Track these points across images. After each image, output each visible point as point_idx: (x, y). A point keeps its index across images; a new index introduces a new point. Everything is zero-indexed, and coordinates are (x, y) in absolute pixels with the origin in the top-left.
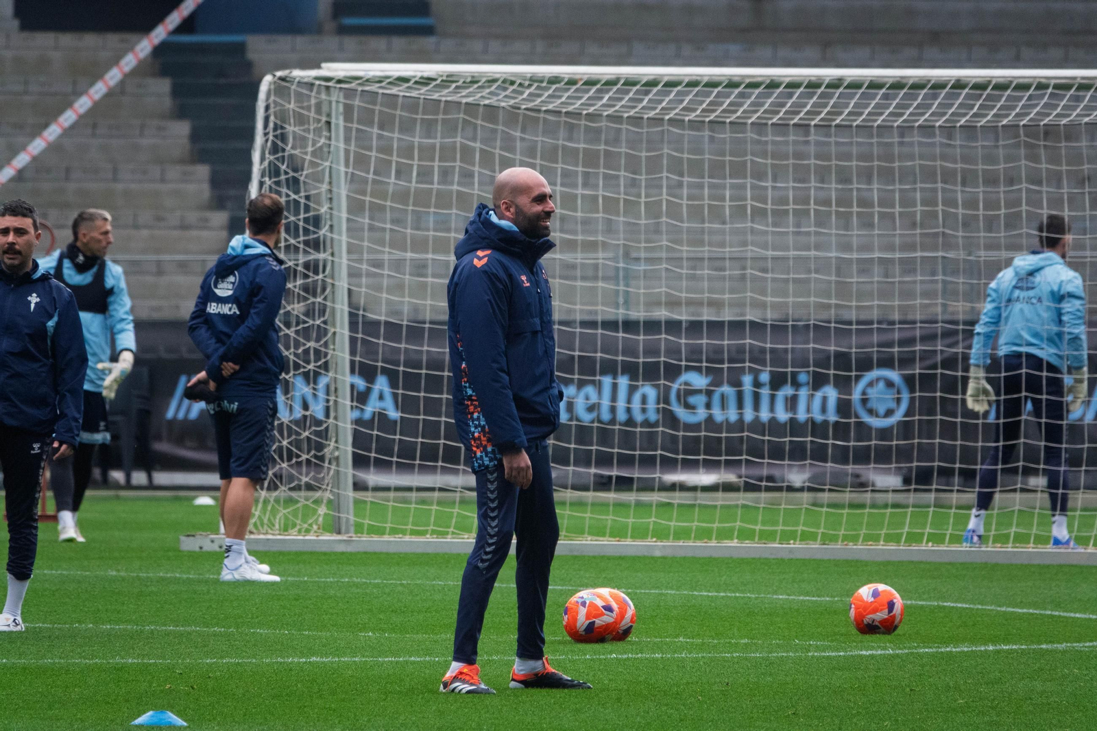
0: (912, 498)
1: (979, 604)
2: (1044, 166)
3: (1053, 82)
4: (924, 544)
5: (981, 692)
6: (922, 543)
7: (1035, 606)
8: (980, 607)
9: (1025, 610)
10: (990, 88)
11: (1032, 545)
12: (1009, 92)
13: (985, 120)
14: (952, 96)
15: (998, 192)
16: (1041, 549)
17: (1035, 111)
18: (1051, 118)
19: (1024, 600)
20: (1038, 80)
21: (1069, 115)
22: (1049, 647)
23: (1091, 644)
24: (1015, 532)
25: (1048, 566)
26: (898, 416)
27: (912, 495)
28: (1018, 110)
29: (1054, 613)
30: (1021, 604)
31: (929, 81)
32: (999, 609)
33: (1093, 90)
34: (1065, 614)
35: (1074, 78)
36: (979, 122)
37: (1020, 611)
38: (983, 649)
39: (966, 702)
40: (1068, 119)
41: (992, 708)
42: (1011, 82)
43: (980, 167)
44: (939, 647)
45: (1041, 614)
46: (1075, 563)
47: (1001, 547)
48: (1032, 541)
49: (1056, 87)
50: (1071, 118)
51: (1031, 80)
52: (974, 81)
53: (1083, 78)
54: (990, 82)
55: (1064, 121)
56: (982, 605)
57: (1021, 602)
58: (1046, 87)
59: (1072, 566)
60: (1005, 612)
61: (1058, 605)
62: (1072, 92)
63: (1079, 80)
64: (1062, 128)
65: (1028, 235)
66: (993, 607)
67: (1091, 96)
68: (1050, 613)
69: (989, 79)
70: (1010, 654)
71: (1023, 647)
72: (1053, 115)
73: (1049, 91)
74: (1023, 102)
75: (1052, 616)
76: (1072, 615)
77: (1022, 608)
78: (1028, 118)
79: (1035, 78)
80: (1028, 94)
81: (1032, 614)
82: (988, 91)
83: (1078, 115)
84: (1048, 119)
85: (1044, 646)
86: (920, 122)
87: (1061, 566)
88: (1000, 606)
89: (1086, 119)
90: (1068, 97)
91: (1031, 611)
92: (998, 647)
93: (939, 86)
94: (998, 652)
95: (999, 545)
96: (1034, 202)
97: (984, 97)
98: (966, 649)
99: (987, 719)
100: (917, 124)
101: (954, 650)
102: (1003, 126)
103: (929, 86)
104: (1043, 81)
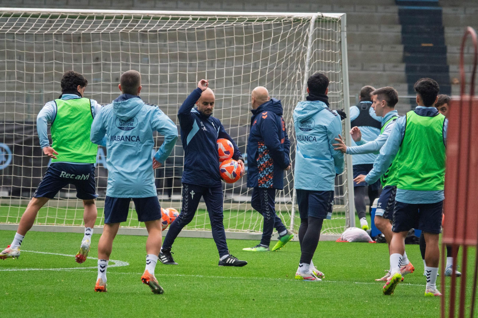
0: (10, 201)
1: (26, 250)
2: (63, 52)
3: (68, 15)
4: (6, 223)
5: (17, 290)
6: (6, 222)
7: (52, 251)
8: (26, 251)
9: (47, 253)
10: (40, 16)
11: (55, 224)
12: (48, 19)
13: (37, 31)
14: (22, 20)
15: (43, 64)
16: (60, 225)
17: (60, 28)
18: (67, 31)
19: (47, 248)
20: (61, 13)
21: (75, 30)
22: (53, 269)
23: (73, 269)
24: (48, 218)
25: (61, 233)
26: (7, 164)
27: (10, 200)
28: (52, 27)
29: (59, 254)
30: (45, 250)
31: (12, 13)
32: (35, 252)
33: (86, 18)
34: (65, 255)
35: (78, 13)
36: (35, 32)
37: (44, 253)
38: (23, 270)
39: (9, 294)
40: (75, 31)
41: (21, 297)
42: (49, 14)
43: (34, 52)
44: (3, 269)
45: (53, 255)
46: (74, 232)
47: (41, 224)
48: (55, 222)
49: (70, 17)
50: (76, 31)
51: (58, 14)
52: (32, 13)
53: (82, 13)
54: (40, 14)
55: (73, 32)
56: (28, 250)
57: (46, 249)
58: (65, 17)
59: (73, 233)
60: (37, 254)
61: (62, 251)
62: (77, 19)
63: (80, 14)
64: (72, 35)
65: (56, 83)
66: (32, 251)
67: (86, 21)
68: (57, 254)
69: (39, 13)
70: (34, 272)
71: (41, 269)
72: (68, 29)
73: (67, 19)
74: (55, 23)
75: (59, 256)
76: (68, 255)
77: (46, 252)
78: (57, 31)
79: (60, 12)
80: (57, 20)
81: (50, 255)
82: (39, 18)
83: (79, 30)
84: (66, 31)
85: (51, 269)
86: (7, 32)
87: (67, 233)
88: (35, 251)
89: (83, 32)
90: (75, 21)
91: (49, 253)
92: (30, 269)
93: (17, 16)
94: (29, 271)
95: (40, 223)
96: (59, 69)
97: (37, 21)
98: (15, 270)
99: (17, 301)
100: (6, 33)
101: (9, 270)
102: (45, 34)
103: (12, 16)
104: (64, 14)
